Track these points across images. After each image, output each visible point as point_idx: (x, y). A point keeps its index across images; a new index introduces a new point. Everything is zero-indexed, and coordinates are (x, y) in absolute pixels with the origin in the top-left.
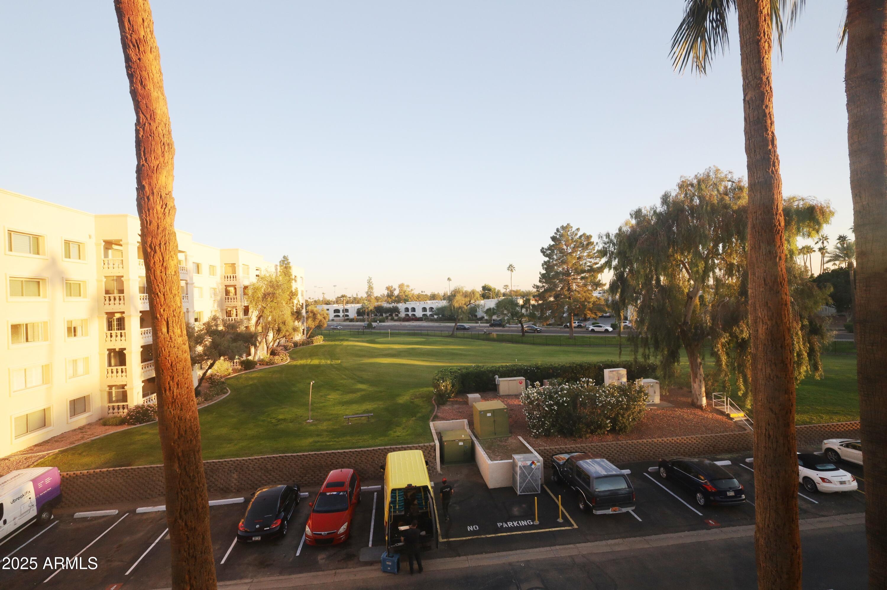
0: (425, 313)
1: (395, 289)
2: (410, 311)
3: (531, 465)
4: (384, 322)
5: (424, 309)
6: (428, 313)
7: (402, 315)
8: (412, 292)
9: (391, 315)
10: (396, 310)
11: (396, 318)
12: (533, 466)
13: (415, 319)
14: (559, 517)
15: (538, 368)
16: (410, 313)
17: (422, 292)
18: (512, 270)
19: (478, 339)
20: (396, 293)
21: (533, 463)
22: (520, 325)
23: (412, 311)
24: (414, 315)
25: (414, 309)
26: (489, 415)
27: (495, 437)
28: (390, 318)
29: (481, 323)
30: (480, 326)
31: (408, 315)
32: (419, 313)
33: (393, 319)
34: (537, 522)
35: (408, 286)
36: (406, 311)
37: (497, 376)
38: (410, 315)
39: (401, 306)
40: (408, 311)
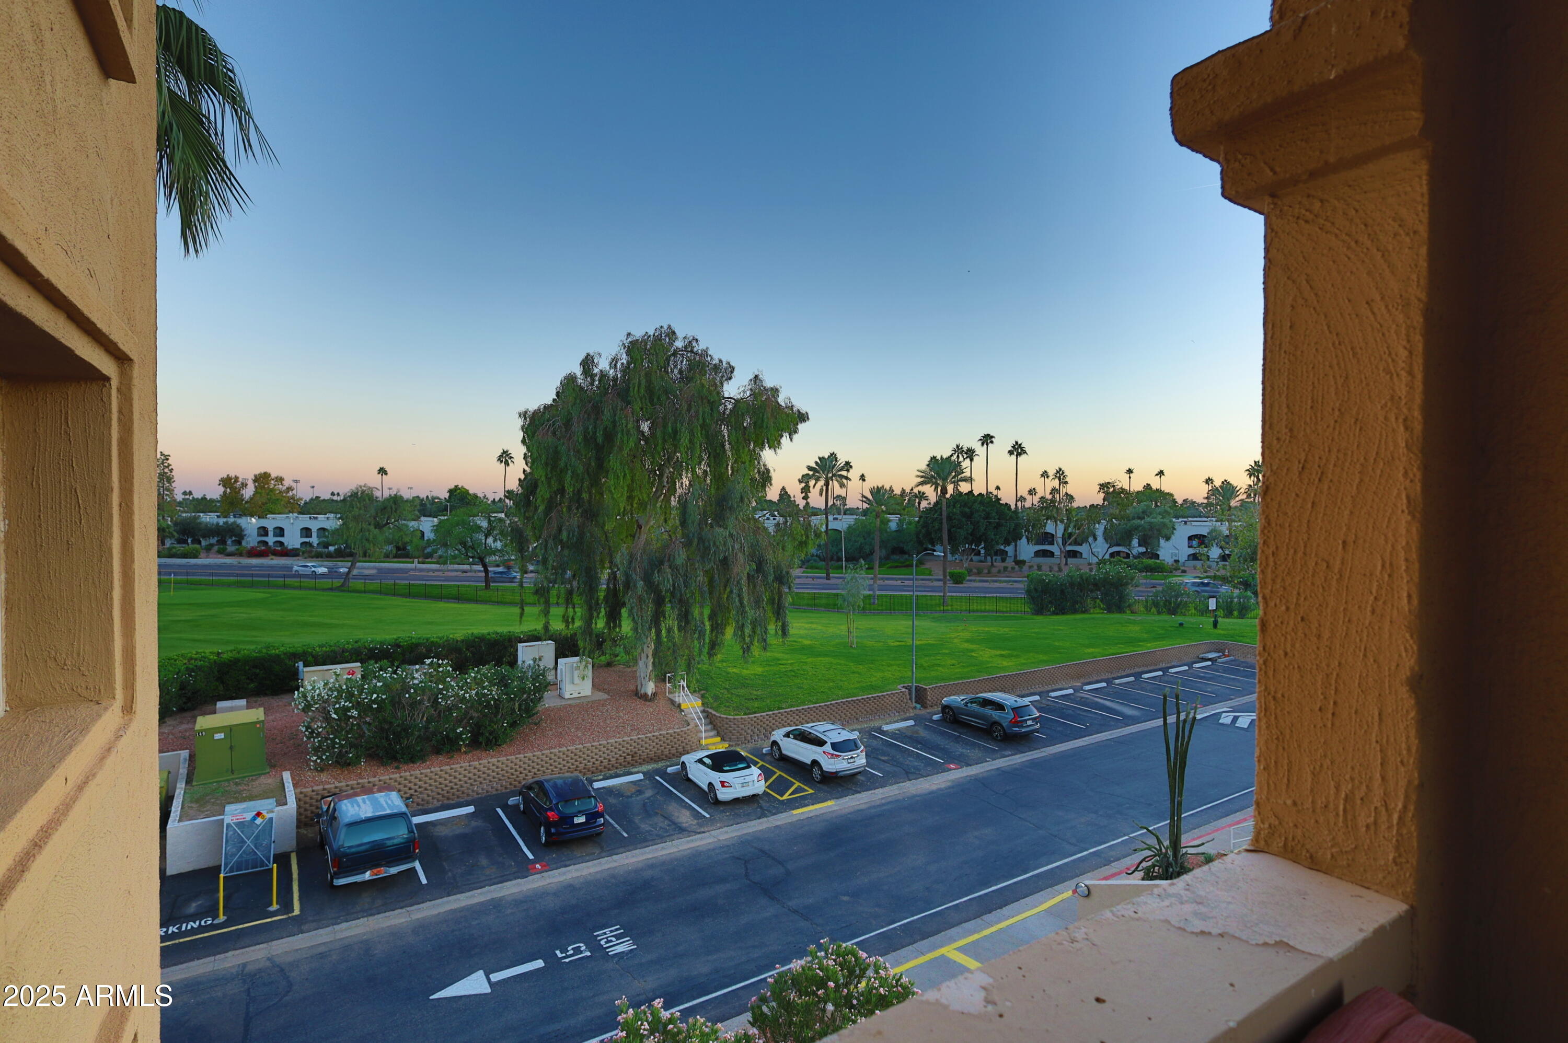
0: (307, 540)
1: (244, 485)
2: (271, 534)
3: (254, 818)
4: (196, 557)
5: (306, 532)
6: (314, 540)
7: (252, 540)
8: (290, 494)
9: (223, 542)
10: (237, 534)
11: (231, 548)
12: (259, 821)
13: (285, 552)
14: (271, 904)
15: (398, 645)
16: (271, 539)
17: (333, 494)
18: (507, 464)
20: (248, 492)
21: (259, 814)
23: (275, 535)
24: (281, 544)
25: (280, 531)
26: (221, 736)
27: (233, 777)
28: (216, 548)
29: (419, 563)
30: (415, 569)
31: (266, 543)
32: (293, 540)
33: (223, 552)
34: (222, 918)
35: (280, 480)
36: (259, 535)
37: (301, 664)
38: (271, 544)
39: (251, 524)
40: (266, 534)
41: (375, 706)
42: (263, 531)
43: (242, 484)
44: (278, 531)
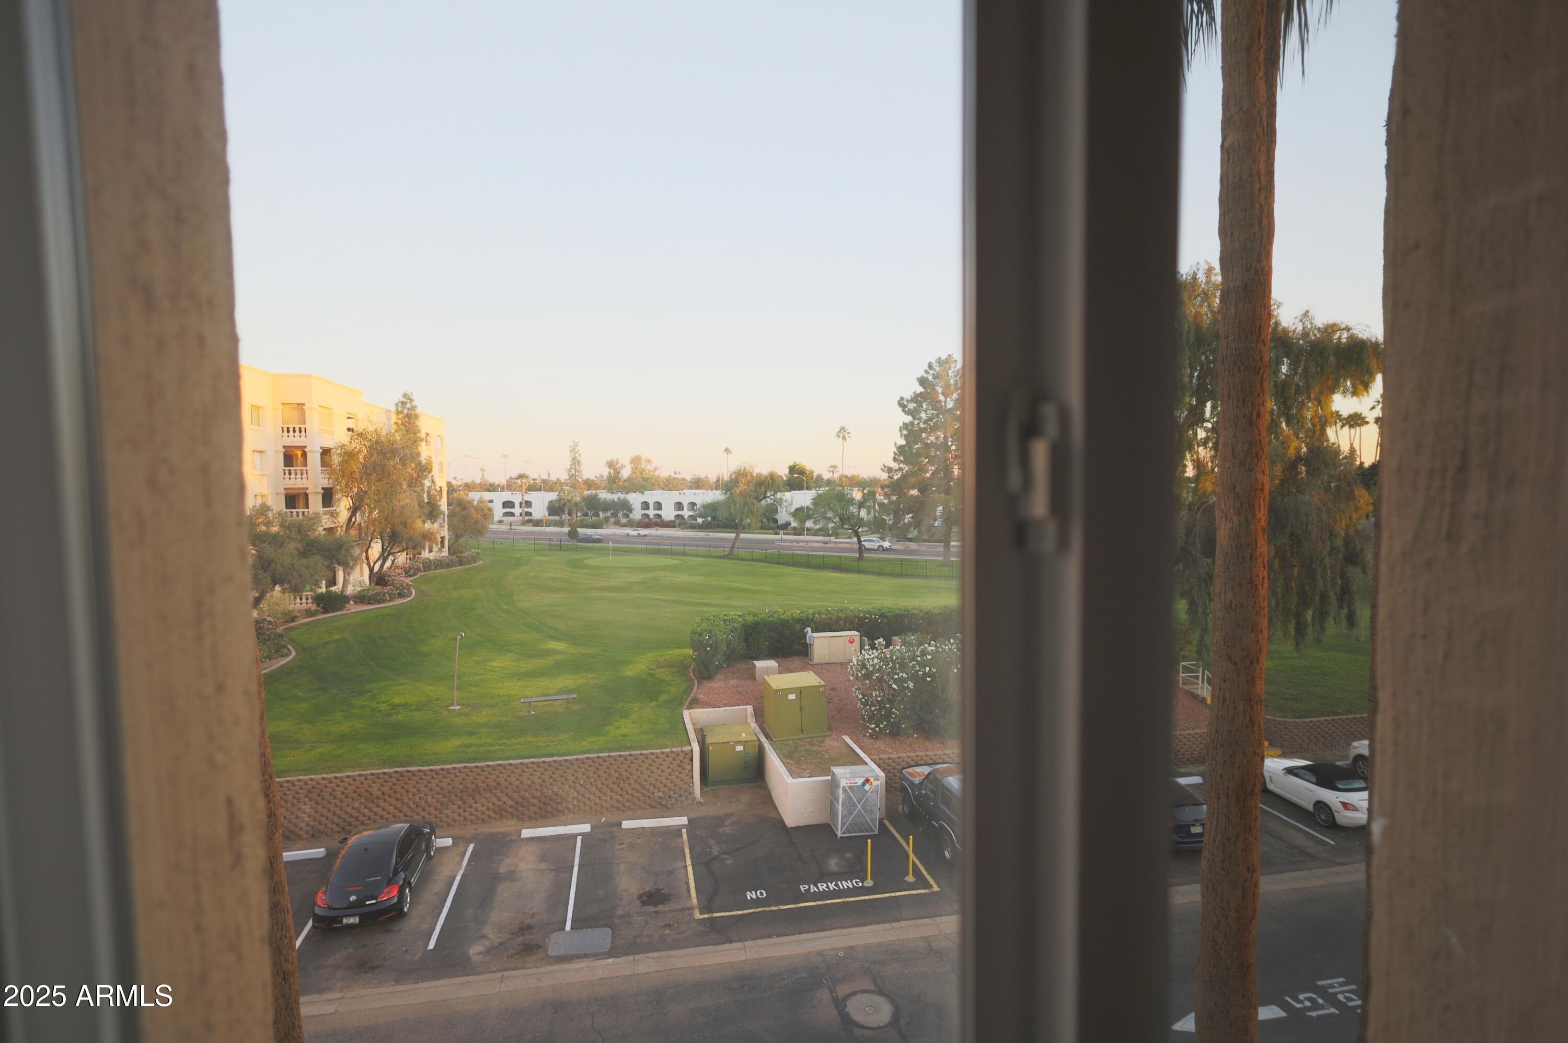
0: (680, 513)
1: (623, 466)
2: (651, 507)
3: (864, 784)
4: (600, 527)
5: (679, 506)
6: (686, 513)
7: (637, 514)
8: (657, 473)
9: (615, 515)
10: (626, 507)
11: (624, 521)
12: (867, 787)
13: (661, 523)
14: (908, 874)
15: (883, 616)
16: (652, 512)
17: (675, 473)
18: (844, 438)
19: (779, 563)
20: (626, 473)
21: (867, 781)
22: (855, 540)
23: (655, 509)
24: (659, 516)
26: (792, 697)
27: (801, 736)
28: (612, 520)
29: (784, 534)
30: (781, 540)
31: (647, 516)
32: (668, 514)
33: (618, 523)
34: (869, 883)
35: (649, 461)
36: (643, 509)
37: (809, 629)
38: (651, 516)
39: (635, 499)
40: (648, 508)
41: (929, 679)
42: (646, 505)
43: (622, 465)
44: (657, 505)
